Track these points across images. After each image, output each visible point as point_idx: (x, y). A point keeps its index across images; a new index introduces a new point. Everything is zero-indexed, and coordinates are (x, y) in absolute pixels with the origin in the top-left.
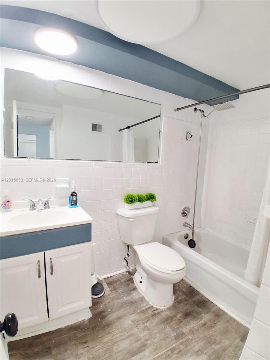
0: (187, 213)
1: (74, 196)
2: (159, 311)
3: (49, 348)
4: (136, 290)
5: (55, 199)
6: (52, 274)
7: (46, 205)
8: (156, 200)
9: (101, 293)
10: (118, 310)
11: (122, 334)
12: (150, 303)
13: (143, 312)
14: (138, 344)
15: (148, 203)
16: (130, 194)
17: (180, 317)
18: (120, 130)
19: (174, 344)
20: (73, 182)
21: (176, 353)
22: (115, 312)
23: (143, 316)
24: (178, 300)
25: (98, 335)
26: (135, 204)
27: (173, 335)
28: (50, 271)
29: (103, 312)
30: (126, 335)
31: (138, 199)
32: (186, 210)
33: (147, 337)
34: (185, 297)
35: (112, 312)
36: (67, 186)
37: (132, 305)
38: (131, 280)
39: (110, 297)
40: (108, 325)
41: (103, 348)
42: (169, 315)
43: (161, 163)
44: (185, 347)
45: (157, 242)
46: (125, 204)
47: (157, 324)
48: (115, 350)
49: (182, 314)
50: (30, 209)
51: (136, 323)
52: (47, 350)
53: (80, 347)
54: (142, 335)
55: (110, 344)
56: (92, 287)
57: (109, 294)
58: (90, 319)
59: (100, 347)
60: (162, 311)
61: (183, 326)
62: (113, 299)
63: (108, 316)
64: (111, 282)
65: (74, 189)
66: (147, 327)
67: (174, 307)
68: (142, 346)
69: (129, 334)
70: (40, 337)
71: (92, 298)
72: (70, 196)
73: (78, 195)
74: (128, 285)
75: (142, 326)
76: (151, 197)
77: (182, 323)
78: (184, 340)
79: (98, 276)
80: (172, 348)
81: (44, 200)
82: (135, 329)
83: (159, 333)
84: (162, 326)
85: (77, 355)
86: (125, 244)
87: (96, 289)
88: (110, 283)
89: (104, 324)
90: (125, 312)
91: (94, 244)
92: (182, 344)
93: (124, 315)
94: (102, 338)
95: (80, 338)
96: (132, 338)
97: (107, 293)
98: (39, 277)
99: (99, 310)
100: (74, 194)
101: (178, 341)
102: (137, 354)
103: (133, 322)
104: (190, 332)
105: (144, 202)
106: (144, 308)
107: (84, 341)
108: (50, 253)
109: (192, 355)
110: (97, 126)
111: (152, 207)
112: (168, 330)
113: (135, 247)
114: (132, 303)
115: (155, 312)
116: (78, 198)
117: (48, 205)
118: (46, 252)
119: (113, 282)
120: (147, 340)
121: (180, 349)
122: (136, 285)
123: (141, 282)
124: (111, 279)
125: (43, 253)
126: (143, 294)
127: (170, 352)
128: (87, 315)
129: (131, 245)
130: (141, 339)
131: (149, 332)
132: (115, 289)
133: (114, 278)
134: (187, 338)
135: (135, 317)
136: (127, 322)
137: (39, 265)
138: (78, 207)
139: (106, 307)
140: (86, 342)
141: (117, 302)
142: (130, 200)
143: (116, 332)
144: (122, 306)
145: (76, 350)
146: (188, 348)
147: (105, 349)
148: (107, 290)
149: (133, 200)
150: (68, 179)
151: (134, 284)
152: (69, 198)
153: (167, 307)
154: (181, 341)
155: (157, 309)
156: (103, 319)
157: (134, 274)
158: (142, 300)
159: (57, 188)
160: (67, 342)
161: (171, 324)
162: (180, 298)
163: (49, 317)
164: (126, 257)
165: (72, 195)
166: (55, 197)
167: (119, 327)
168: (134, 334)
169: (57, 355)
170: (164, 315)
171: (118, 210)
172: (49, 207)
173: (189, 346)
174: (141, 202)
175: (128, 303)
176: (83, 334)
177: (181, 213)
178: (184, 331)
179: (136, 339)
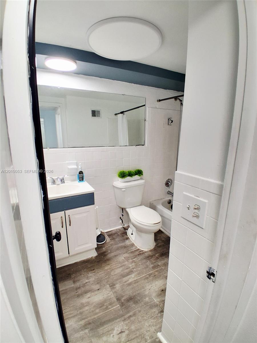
0: (169, 183)
1: (81, 174)
2: (144, 252)
3: (69, 274)
4: (129, 239)
5: (68, 176)
6: (70, 225)
7: (62, 181)
8: (142, 175)
9: (104, 241)
10: (115, 252)
11: (117, 265)
12: (138, 247)
13: (132, 252)
14: (127, 271)
15: (137, 177)
16: (122, 171)
17: (158, 256)
18: (116, 114)
19: (152, 271)
20: (80, 164)
21: (152, 277)
22: (113, 252)
23: (132, 255)
24: (158, 245)
25: (101, 266)
26: (126, 178)
27: (151, 266)
28: (69, 223)
29: (105, 252)
30: (120, 265)
31: (129, 175)
32: (169, 182)
33: (134, 266)
34: (164, 243)
35: (111, 253)
36: (75, 167)
37: (125, 248)
38: (126, 233)
39: (110, 243)
40: (108, 260)
41: (104, 273)
42: (150, 254)
43: (147, 145)
44: (159, 273)
45: (143, 206)
46: (119, 178)
47: (141, 260)
48: (112, 274)
49: (159, 254)
50: (52, 184)
51: (127, 259)
52: (68, 275)
53: (90, 273)
54: (131, 266)
55: (109, 270)
56: (97, 237)
57: (109, 242)
58: (96, 257)
59: (103, 272)
60: (146, 252)
61: (159, 261)
62: (112, 245)
63: (108, 255)
64: (111, 235)
65: (81, 169)
66: (134, 261)
67: (155, 249)
68: (130, 272)
69: (122, 265)
70: (63, 268)
71: (97, 244)
72: (78, 174)
73: (84, 173)
74: (123, 236)
75: (131, 261)
76: (139, 173)
77: (159, 259)
78: (158, 269)
79: (101, 230)
80: (150, 273)
81: (61, 177)
82: (126, 262)
83: (142, 264)
84: (144, 261)
85: (88, 277)
86: (120, 207)
87: (100, 238)
88: (109, 235)
89: (105, 259)
90: (120, 252)
91: (97, 207)
92: (157, 272)
93: (120, 254)
94: (104, 267)
95: (90, 268)
96: (123, 267)
97: (108, 241)
98: (62, 227)
99: (102, 251)
100: (81, 173)
101: (154, 270)
102: (126, 276)
103: (125, 258)
104: (163, 264)
105: (133, 177)
106: (133, 250)
107: (92, 269)
108: (68, 212)
109: (162, 279)
110: (96, 112)
111: (140, 180)
112: (148, 263)
113: (127, 210)
114: (125, 247)
115: (140, 252)
116: (84, 175)
117: (63, 181)
118: (66, 211)
119: (112, 234)
120: (133, 269)
121: (155, 274)
122: (129, 236)
123: (132, 234)
124: (110, 233)
125: (64, 212)
126: (133, 242)
127: (148, 276)
128: (94, 254)
129: (124, 208)
130: (130, 268)
131: (135, 264)
132: (114, 239)
133: (113, 232)
134: (161, 268)
135: (126, 255)
136: (121, 258)
137: (62, 220)
138: (84, 181)
139: (107, 250)
140: (94, 270)
141: (115, 247)
142: (123, 175)
143: (114, 264)
144: (118, 249)
145: (87, 274)
146: (160, 274)
147: (106, 273)
148: (108, 239)
149: (124, 175)
150: (76, 161)
151: (127, 235)
152: (77, 175)
153: (149, 250)
154: (156, 270)
155: (142, 251)
156: (104, 256)
157: (127, 230)
158: (132, 245)
159: (68, 168)
160: (81, 270)
161: (151, 259)
162: (159, 245)
163: (69, 254)
164: (121, 217)
165: (80, 173)
166: (68, 175)
167: (116, 261)
168: (125, 265)
169: (74, 278)
170: (146, 254)
171: (114, 183)
172: (64, 182)
173: (162, 273)
174: (131, 176)
175: (122, 247)
176: (92, 265)
177: (165, 184)
178: (159, 264)
179: (126, 268)
